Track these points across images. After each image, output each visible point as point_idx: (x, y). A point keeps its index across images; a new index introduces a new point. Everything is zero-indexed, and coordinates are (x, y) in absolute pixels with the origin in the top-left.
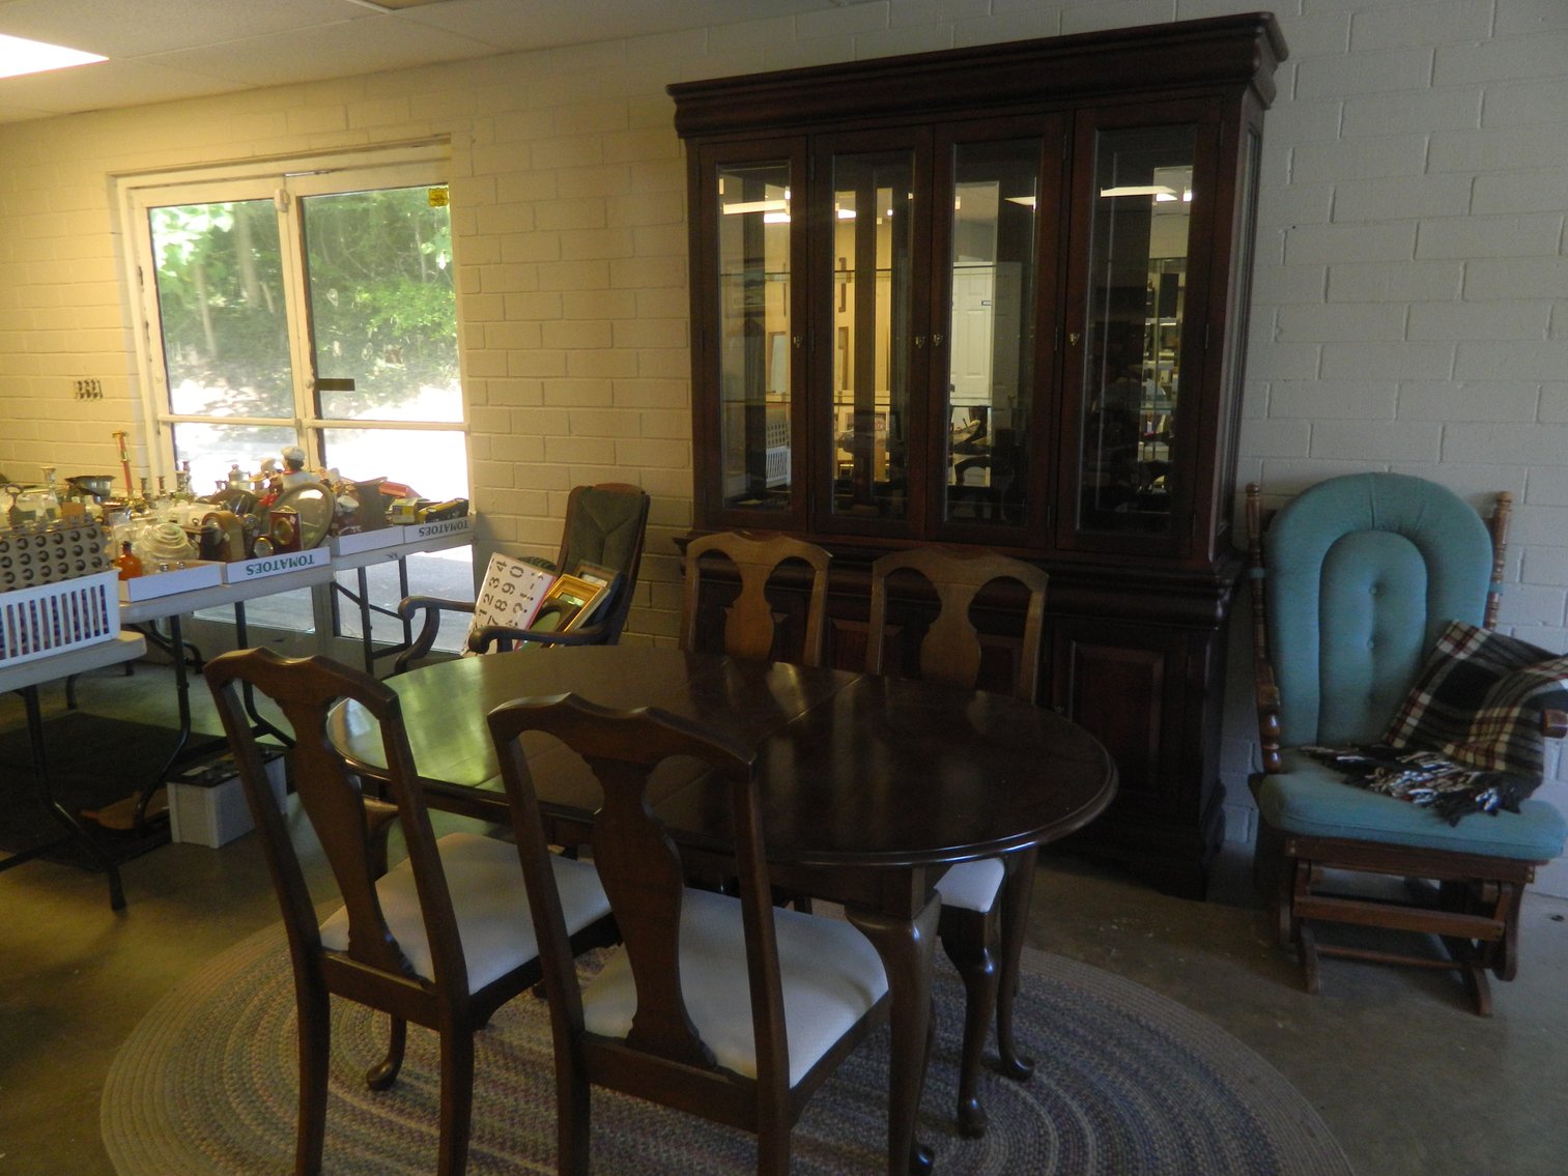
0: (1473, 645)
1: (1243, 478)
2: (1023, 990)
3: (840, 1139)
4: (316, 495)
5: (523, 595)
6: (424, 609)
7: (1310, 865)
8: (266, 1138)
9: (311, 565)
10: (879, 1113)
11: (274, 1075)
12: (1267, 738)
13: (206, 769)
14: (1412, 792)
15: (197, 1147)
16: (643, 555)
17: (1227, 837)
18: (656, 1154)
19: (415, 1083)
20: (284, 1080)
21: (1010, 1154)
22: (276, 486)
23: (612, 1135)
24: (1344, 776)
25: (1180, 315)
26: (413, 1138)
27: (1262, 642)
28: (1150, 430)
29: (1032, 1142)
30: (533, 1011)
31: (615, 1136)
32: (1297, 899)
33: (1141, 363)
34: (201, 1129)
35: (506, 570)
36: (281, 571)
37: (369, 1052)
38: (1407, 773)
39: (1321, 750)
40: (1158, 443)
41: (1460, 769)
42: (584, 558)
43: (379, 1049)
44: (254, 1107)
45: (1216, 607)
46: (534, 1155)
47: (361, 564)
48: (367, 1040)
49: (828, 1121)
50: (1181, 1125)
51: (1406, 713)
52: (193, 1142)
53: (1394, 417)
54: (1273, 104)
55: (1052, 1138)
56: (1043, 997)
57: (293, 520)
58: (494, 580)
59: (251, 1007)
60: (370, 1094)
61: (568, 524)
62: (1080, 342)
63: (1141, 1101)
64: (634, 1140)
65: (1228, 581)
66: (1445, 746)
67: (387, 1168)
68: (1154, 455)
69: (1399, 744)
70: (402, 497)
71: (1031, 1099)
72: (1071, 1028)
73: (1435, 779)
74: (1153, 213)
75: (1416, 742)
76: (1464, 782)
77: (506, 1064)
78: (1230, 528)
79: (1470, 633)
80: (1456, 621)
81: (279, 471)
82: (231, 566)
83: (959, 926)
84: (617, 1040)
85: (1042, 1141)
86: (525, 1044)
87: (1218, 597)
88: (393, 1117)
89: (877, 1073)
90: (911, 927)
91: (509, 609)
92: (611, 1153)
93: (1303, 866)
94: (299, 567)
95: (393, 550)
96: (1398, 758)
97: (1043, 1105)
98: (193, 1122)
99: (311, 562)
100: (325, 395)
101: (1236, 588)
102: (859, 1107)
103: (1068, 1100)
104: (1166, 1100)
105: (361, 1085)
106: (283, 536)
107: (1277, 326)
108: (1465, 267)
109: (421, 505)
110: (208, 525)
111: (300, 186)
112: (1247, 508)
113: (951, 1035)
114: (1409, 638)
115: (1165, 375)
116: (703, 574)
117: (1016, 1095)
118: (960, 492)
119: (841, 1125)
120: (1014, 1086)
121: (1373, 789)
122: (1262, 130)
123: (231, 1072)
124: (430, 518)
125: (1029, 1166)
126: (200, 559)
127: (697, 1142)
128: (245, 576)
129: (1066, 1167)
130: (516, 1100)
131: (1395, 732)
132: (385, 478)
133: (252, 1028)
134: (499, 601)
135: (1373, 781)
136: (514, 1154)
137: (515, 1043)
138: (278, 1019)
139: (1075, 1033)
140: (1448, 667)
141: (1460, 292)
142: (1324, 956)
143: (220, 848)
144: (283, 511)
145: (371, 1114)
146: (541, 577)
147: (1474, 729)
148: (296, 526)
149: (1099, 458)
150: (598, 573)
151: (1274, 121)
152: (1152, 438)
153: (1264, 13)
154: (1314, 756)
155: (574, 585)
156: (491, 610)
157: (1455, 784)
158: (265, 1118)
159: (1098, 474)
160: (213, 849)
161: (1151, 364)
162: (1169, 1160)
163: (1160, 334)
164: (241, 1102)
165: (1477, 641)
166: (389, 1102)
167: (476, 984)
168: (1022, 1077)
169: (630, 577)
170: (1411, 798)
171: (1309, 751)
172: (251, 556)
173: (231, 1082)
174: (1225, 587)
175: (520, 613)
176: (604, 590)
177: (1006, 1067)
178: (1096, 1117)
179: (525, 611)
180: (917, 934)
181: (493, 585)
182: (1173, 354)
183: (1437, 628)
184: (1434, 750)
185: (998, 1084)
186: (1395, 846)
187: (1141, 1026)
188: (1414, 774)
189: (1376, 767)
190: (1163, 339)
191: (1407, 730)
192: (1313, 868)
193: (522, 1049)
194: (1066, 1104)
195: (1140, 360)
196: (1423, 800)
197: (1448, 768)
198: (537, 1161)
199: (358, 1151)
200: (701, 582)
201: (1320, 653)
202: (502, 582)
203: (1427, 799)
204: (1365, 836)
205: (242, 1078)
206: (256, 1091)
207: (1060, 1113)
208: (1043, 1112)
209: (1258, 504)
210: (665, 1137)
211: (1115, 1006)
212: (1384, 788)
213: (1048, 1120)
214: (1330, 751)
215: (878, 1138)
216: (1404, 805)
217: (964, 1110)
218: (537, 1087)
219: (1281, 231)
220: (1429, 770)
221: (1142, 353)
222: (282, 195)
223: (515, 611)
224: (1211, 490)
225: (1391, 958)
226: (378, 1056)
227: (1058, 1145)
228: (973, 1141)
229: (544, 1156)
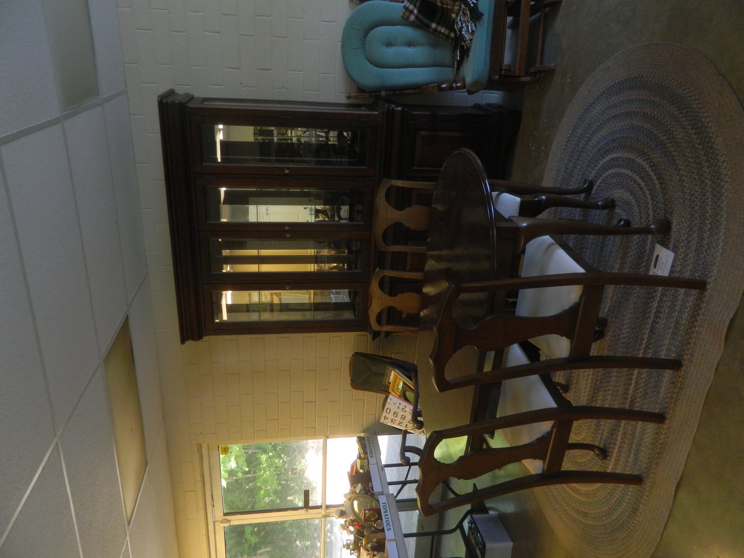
0: (411, 7)
1: (344, 100)
2: (559, 185)
3: (618, 258)
4: (355, 503)
5: (399, 408)
6: (406, 453)
7: (503, 70)
8: (627, 501)
9: (387, 503)
10: (608, 242)
11: (603, 501)
12: (451, 88)
13: (478, 549)
14: (470, 31)
15: (631, 530)
16: (380, 355)
17: (496, 102)
18: (626, 334)
19: (604, 439)
20: (604, 497)
21: (620, 188)
22: (352, 523)
23: (620, 353)
24: (466, 57)
25: (272, 128)
26: (624, 437)
27: (412, 91)
28: (324, 139)
29: (615, 179)
30: (574, 392)
31: (621, 352)
32: (517, 74)
33: (294, 143)
34: (624, 530)
35: (388, 416)
36: (389, 516)
37: (592, 461)
38: (463, 33)
39: (455, 66)
40: (329, 135)
41: (461, 12)
42: (382, 382)
43: (591, 457)
44: (616, 508)
45: (398, 110)
46: (629, 385)
47: (387, 484)
48: (588, 463)
49: (611, 263)
50: (607, 120)
51: (440, 32)
52: (630, 533)
53: (318, 41)
54: (192, 94)
55: (614, 171)
56: (561, 177)
57: (367, 511)
58: (392, 421)
59: (577, 516)
60: (608, 458)
61: (368, 390)
62: (288, 168)
63: (599, 136)
64: (621, 343)
65: (387, 106)
66: (452, 17)
67: (636, 447)
68: (335, 137)
69: (452, 35)
70: (357, 467)
71: (600, 181)
72: (573, 165)
73: (465, 22)
74: (227, 140)
75: (452, 29)
76: (466, 10)
77: (595, 401)
78: (365, 105)
79: (406, 8)
80: (401, 14)
81: (346, 521)
82: (387, 538)
83: (526, 210)
84: (571, 344)
85: (615, 175)
86: (587, 394)
87: (393, 109)
88: (617, 447)
89: (592, 244)
90: (522, 227)
91: (405, 414)
92: (627, 353)
93: (503, 72)
94: (388, 508)
95: (380, 469)
96: (458, 36)
97: (602, 175)
98: (622, 534)
99: (385, 503)
100: (311, 504)
101: (390, 102)
102: (606, 250)
103: (600, 165)
104: (598, 126)
105: (605, 463)
106: (374, 516)
107: (280, 89)
108: (258, 16)
109: (360, 457)
110: (369, 549)
111: (219, 515)
112: (357, 99)
113: (576, 214)
114: (409, 32)
115: (299, 133)
116: (388, 323)
117: (598, 186)
118: (351, 218)
119: (613, 258)
120: (595, 188)
121: (470, 46)
122: (202, 98)
123: (602, 521)
124: (365, 453)
125: (624, 180)
126: (384, 552)
127: (621, 317)
128: (392, 532)
129: (624, 165)
130: (608, 395)
131: (448, 37)
132: (348, 473)
133: (585, 514)
134: (401, 418)
135: (467, 46)
136: (629, 393)
137: (587, 398)
138: (581, 504)
139: (574, 163)
140: (421, 17)
141: (268, 18)
142: (541, 63)
143: (513, 542)
144: (363, 517)
145: (616, 457)
146: (390, 400)
147: (445, 6)
148: (369, 510)
149: (336, 160)
150: (388, 375)
151: (199, 93)
152: (327, 138)
153: (158, 99)
154: (458, 69)
155: (394, 386)
156: (405, 422)
157: (467, 14)
158: (620, 503)
159: (343, 160)
160: (513, 545)
161: (294, 140)
162: (620, 124)
163: (280, 136)
164: (614, 514)
165: (409, 6)
166: (611, 450)
167: (553, 404)
168: (591, 184)
169: (389, 361)
170: (473, 31)
171: (456, 71)
172: (383, 530)
173: (606, 520)
174: (389, 106)
175: (406, 409)
176: (396, 372)
177: (588, 190)
178: (605, 154)
179: (405, 406)
180: (525, 224)
181: (394, 422)
182: (290, 131)
183: (404, 21)
184: (454, 21)
185: (595, 194)
186: (493, 37)
187: (571, 136)
188: (463, 30)
189: (461, 44)
190: (283, 134)
191: (447, 32)
192: (504, 68)
193: (589, 395)
194: (601, 166)
195: (293, 144)
196: (474, 27)
197: (461, 17)
198: (631, 383)
199: (630, 460)
200: (392, 324)
201: (417, 67)
202: (393, 417)
203: (473, 25)
204: (489, 49)
205: (605, 516)
206: (609, 508)
207: (604, 169)
208: (604, 176)
209: (355, 94)
210: (620, 330)
211: (563, 147)
212: (469, 42)
213: (607, 173)
214: (456, 63)
215: (617, 242)
216: (476, 34)
217: (604, 207)
218: (603, 387)
219: (243, 89)
220: (462, 24)
221: (289, 143)
222: (223, 523)
223: (405, 411)
224: (349, 114)
225: (541, 36)
226: (594, 457)
227: (616, 169)
228: (616, 203)
229: (629, 381)
